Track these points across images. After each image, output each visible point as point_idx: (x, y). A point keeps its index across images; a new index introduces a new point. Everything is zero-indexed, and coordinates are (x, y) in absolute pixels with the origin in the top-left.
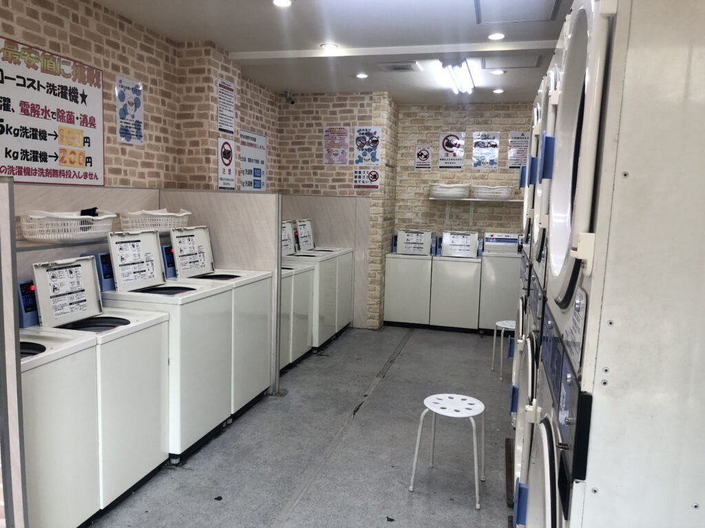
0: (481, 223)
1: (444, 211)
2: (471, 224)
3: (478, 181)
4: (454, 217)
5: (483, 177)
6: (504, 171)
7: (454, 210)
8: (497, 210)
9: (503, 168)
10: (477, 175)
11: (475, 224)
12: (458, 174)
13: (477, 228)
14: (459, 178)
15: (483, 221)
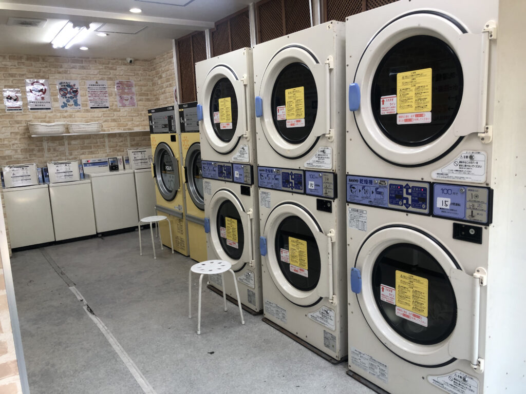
0: (75, 153)
1: (42, 146)
2: (67, 154)
3: (67, 119)
4: (52, 150)
5: (71, 116)
6: (87, 111)
7: (51, 144)
8: (87, 141)
9: (86, 108)
10: (66, 114)
11: (71, 154)
12: (49, 115)
13: (73, 157)
14: (50, 117)
15: (77, 151)
